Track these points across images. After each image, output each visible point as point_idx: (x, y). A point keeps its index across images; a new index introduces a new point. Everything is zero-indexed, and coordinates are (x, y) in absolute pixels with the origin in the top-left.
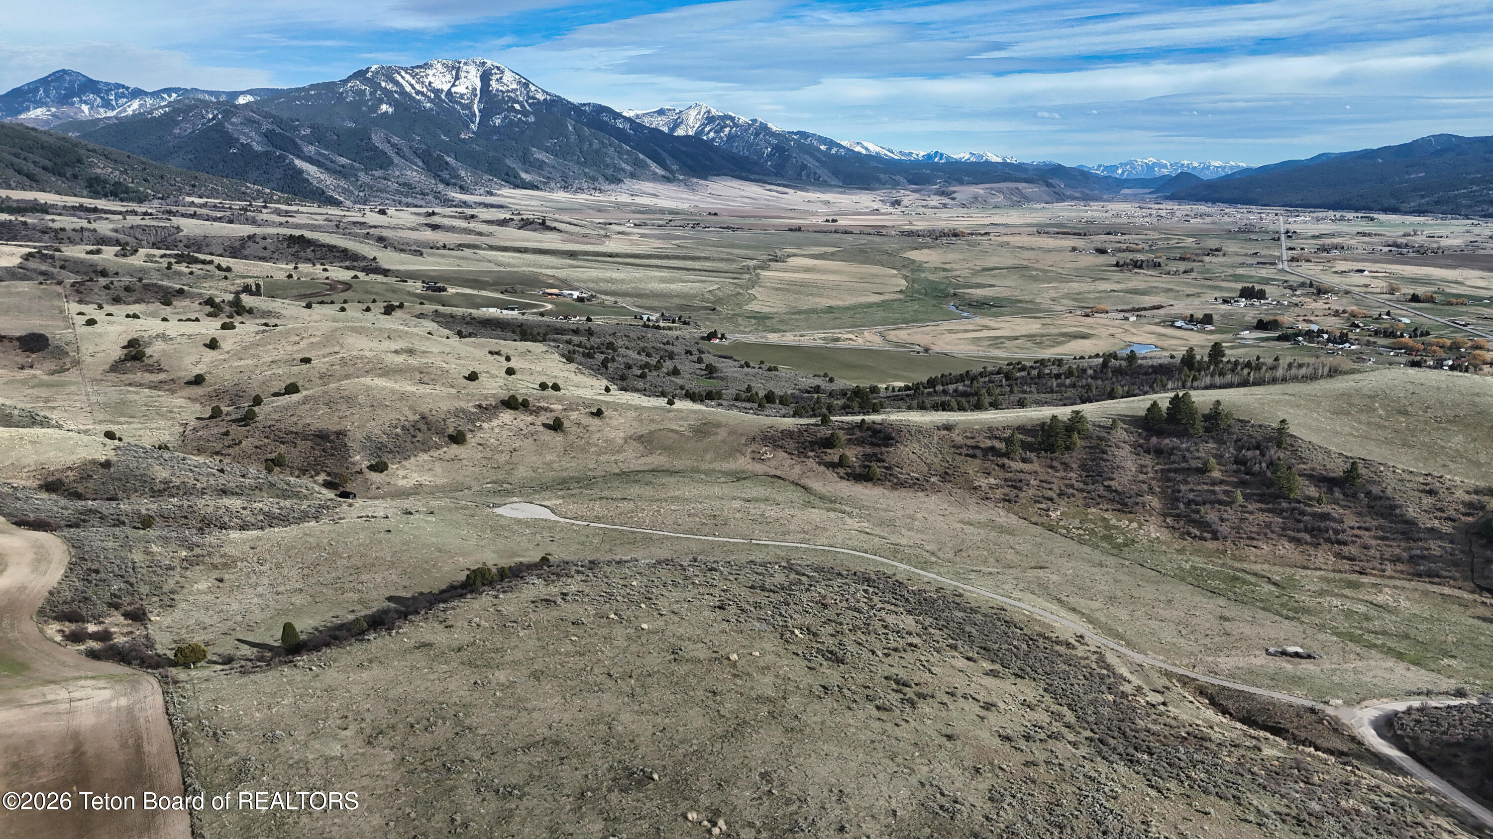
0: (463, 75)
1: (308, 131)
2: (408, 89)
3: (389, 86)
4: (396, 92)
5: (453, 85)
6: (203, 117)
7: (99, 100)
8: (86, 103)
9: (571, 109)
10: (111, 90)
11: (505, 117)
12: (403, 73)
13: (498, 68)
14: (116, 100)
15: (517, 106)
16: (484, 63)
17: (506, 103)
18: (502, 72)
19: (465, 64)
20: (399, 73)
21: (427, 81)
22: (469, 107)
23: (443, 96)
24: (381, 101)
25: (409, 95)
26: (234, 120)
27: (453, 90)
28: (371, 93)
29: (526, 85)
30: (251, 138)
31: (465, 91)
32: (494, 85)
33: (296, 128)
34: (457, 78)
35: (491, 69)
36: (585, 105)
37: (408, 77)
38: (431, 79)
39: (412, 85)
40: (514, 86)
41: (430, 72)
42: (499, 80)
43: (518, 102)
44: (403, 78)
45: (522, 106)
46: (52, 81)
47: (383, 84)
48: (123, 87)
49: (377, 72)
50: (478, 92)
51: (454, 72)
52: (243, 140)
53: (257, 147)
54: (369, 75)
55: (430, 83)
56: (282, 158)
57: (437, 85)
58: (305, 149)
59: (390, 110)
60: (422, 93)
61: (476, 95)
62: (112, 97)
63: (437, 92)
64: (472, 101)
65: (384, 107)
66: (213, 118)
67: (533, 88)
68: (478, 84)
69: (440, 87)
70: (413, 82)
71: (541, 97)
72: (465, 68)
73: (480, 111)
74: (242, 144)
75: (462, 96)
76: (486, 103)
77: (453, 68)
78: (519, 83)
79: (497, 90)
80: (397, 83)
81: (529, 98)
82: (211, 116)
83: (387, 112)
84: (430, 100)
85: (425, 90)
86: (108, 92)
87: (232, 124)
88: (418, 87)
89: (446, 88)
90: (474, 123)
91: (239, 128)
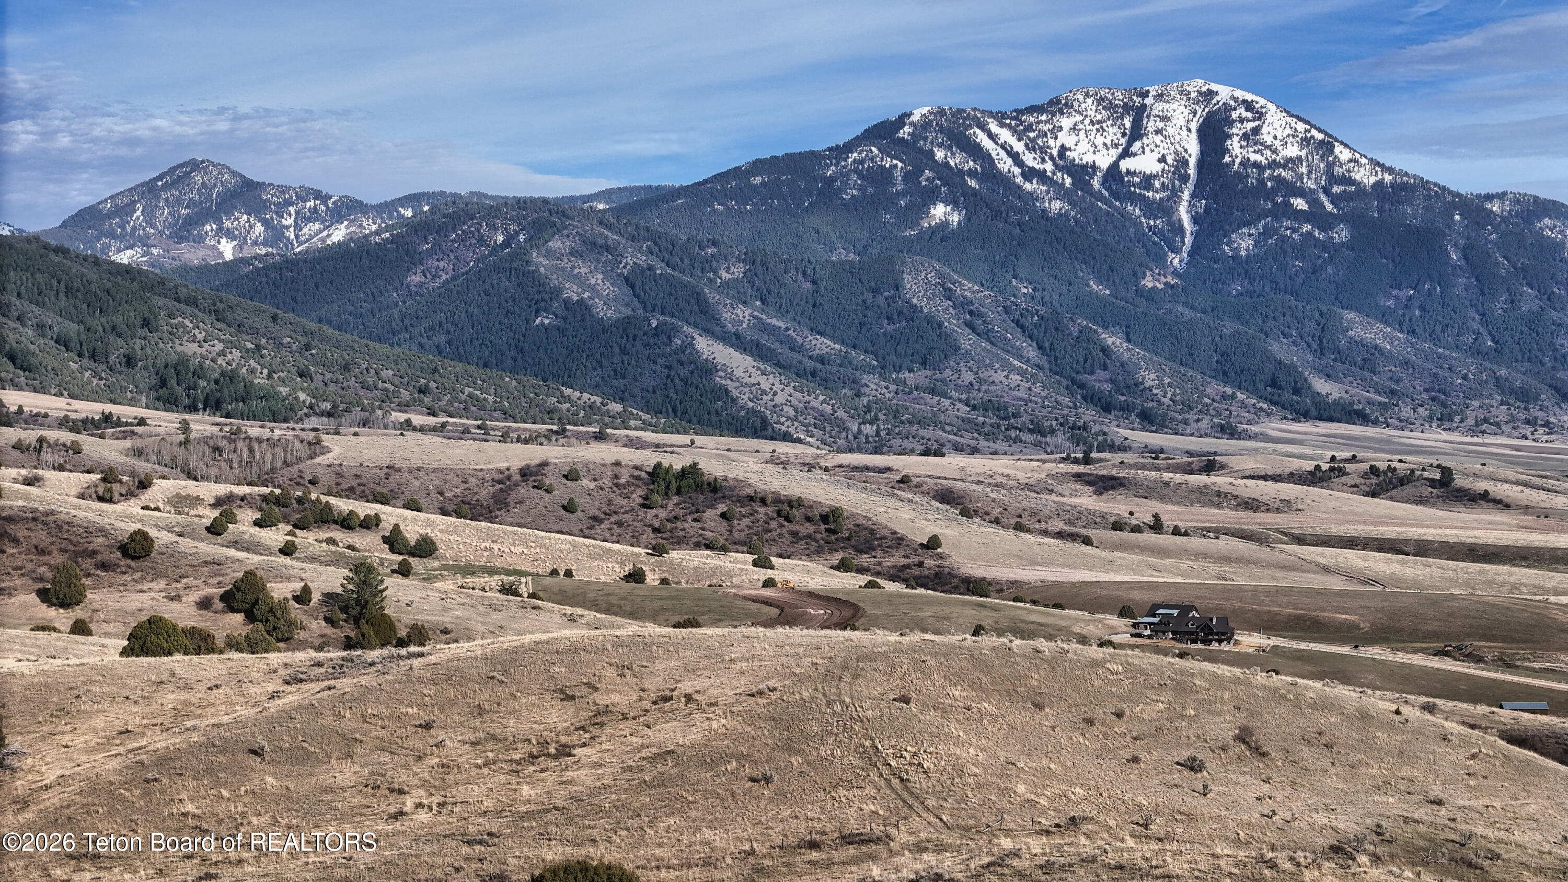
0: (1151, 126)
1: (738, 271)
2: (1005, 164)
3: (957, 160)
4: (972, 173)
5: (1126, 154)
6: (481, 241)
7: (259, 228)
8: (230, 235)
9: (1453, 206)
10: (289, 203)
11: (1267, 233)
12: (994, 127)
13: (1249, 106)
14: (298, 228)
15: (1300, 203)
16: (1211, 94)
17: (1270, 195)
18: (1260, 115)
19: (1160, 97)
20: (983, 127)
21: (1054, 146)
22: (1165, 209)
23: (1096, 183)
24: (932, 196)
25: (1004, 180)
26: (556, 244)
27: (1124, 165)
28: (907, 177)
29: (1326, 147)
30: (592, 288)
31: (1157, 168)
32: (1235, 146)
33: (708, 265)
34: (1136, 133)
35: (1228, 108)
36: (1489, 197)
37: (1005, 135)
38: (1065, 138)
39: (1015, 158)
40: (1292, 151)
41: (1066, 122)
42: (1252, 137)
43: (1301, 193)
44: (992, 136)
45: (1313, 202)
46: (166, 187)
47: (940, 155)
48: (317, 195)
49: (925, 125)
50: (1192, 171)
51: (1127, 122)
52: (572, 292)
53: (604, 311)
54: (906, 132)
55: (1063, 149)
56: (665, 333)
57: (1081, 153)
58: (727, 315)
59: (955, 218)
60: (1041, 176)
61: (1185, 179)
62: (289, 221)
63: (1082, 172)
64: (1175, 195)
65: (939, 211)
66: (506, 244)
67: (1344, 155)
68: (1193, 148)
69: (1088, 159)
70: (1019, 147)
71: (1365, 176)
72: (1159, 108)
73: (1195, 220)
74: (567, 302)
75: (1147, 180)
76: (1214, 196)
77: (1127, 108)
78: (1306, 141)
79: (1245, 163)
80: (976, 151)
81: (1333, 179)
82: (500, 238)
83: (945, 224)
84: (1061, 192)
85: (1049, 167)
86: (281, 208)
87: (549, 254)
88: (1030, 159)
89: (1104, 161)
90: (1176, 251)
91: (565, 263)
